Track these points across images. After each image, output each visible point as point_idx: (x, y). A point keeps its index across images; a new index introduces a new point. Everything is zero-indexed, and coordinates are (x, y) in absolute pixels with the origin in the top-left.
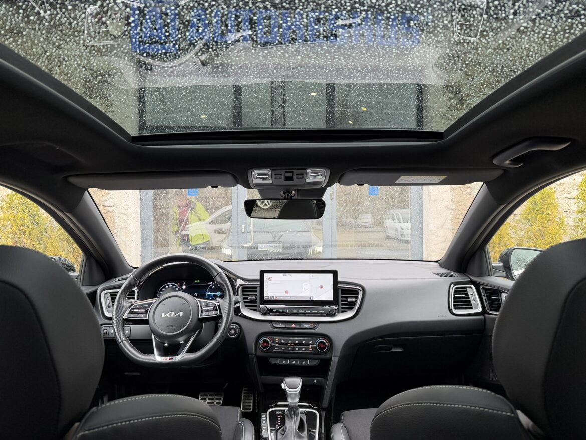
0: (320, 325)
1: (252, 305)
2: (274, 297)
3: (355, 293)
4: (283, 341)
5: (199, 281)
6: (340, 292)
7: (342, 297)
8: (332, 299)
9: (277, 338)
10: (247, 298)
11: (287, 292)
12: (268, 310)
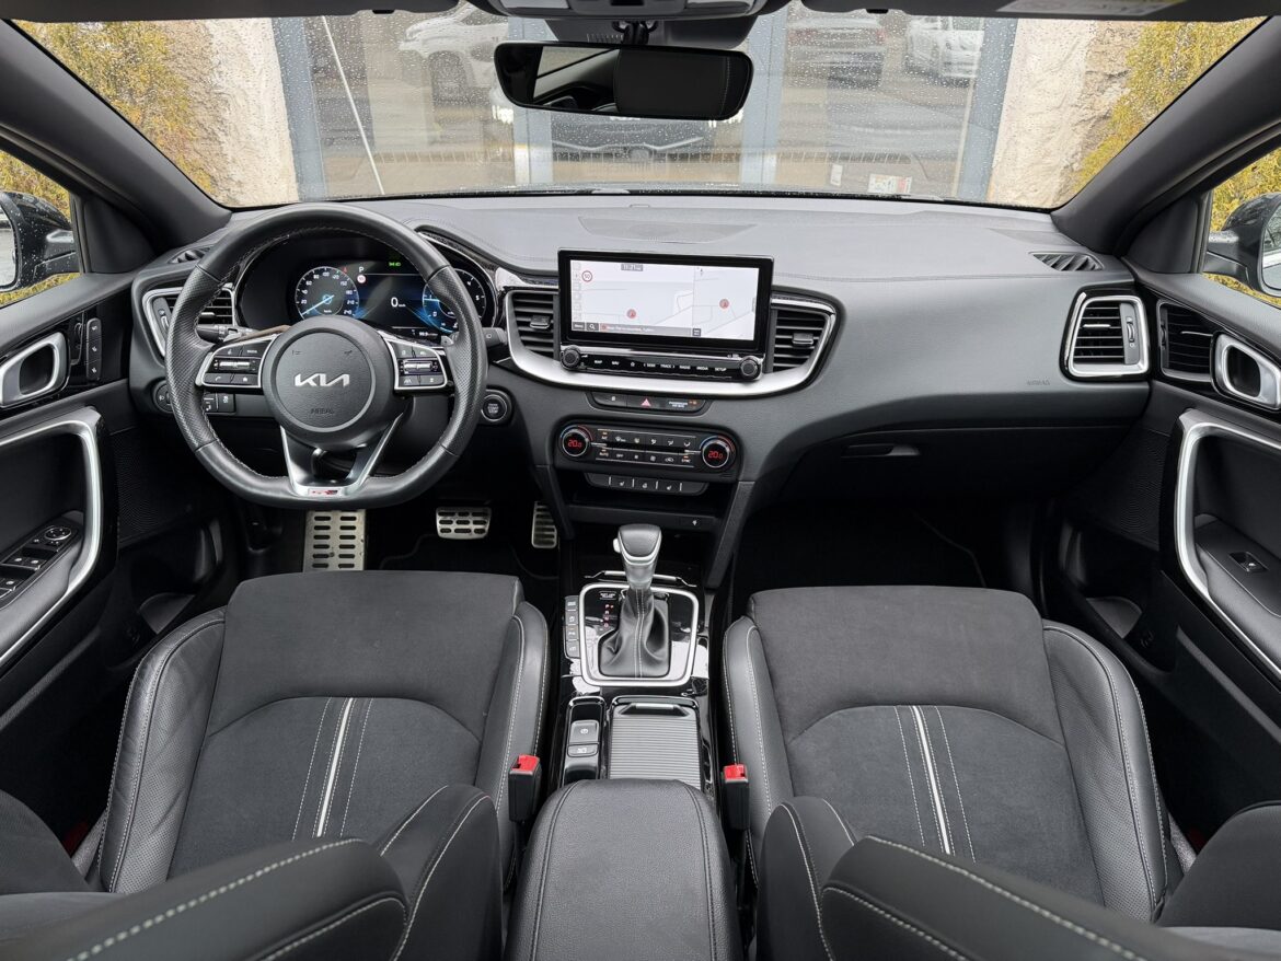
0: (715, 404)
1: (540, 343)
2: (596, 325)
3: (817, 319)
4: (618, 439)
5: (398, 264)
6: (774, 318)
7: (780, 332)
8: (750, 336)
9: (605, 431)
10: (527, 324)
11: (632, 314)
12: (582, 360)
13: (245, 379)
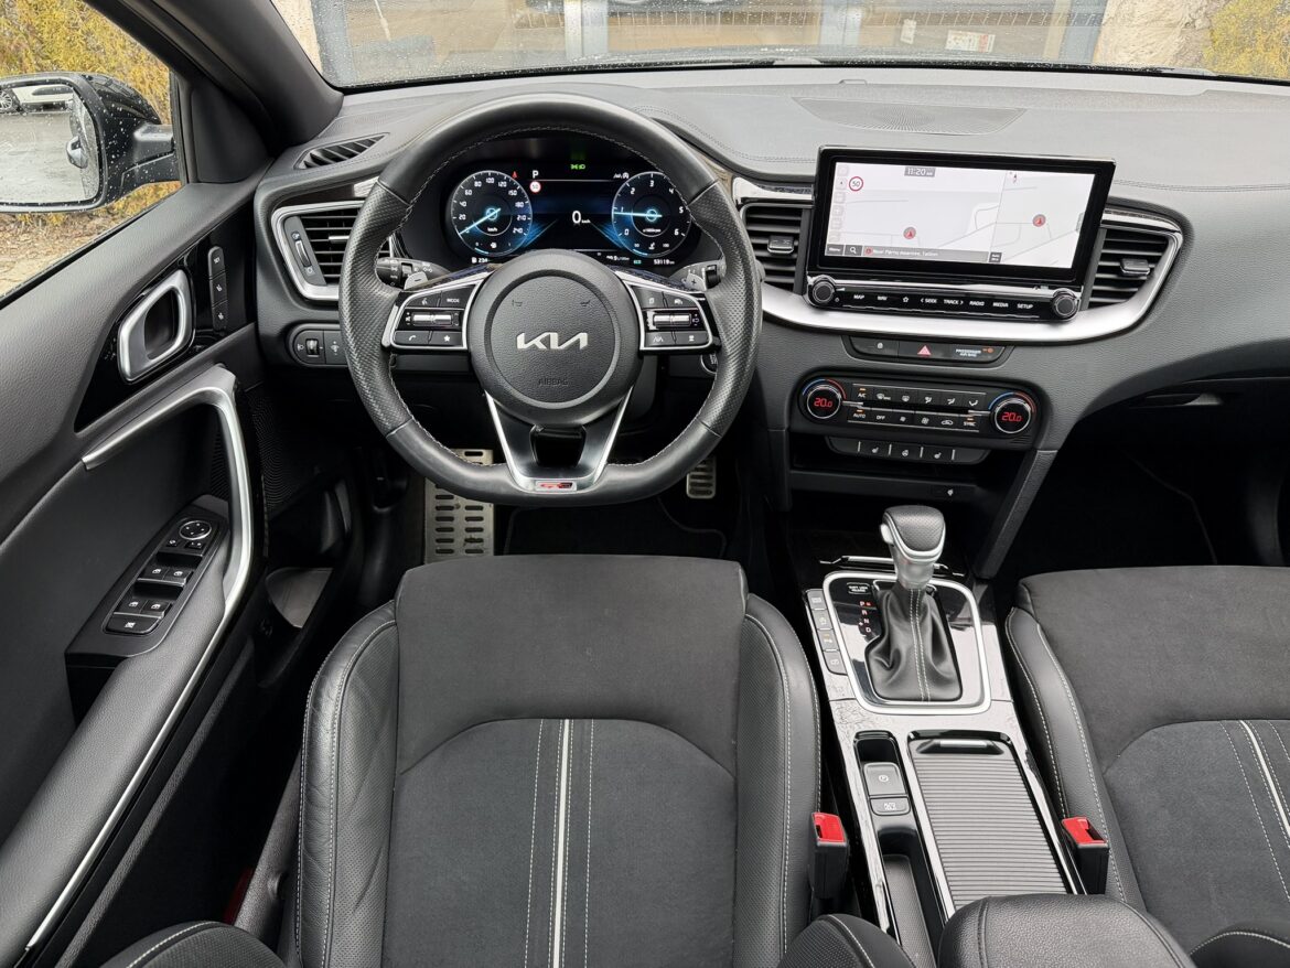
0: (1018, 351)
1: (782, 273)
2: (859, 248)
3: (1155, 243)
4: (880, 397)
5: (582, 167)
6: (1101, 238)
7: (1105, 257)
8: (1065, 260)
9: (863, 387)
10: (764, 248)
11: (910, 234)
12: (837, 294)
13: (447, 339)
